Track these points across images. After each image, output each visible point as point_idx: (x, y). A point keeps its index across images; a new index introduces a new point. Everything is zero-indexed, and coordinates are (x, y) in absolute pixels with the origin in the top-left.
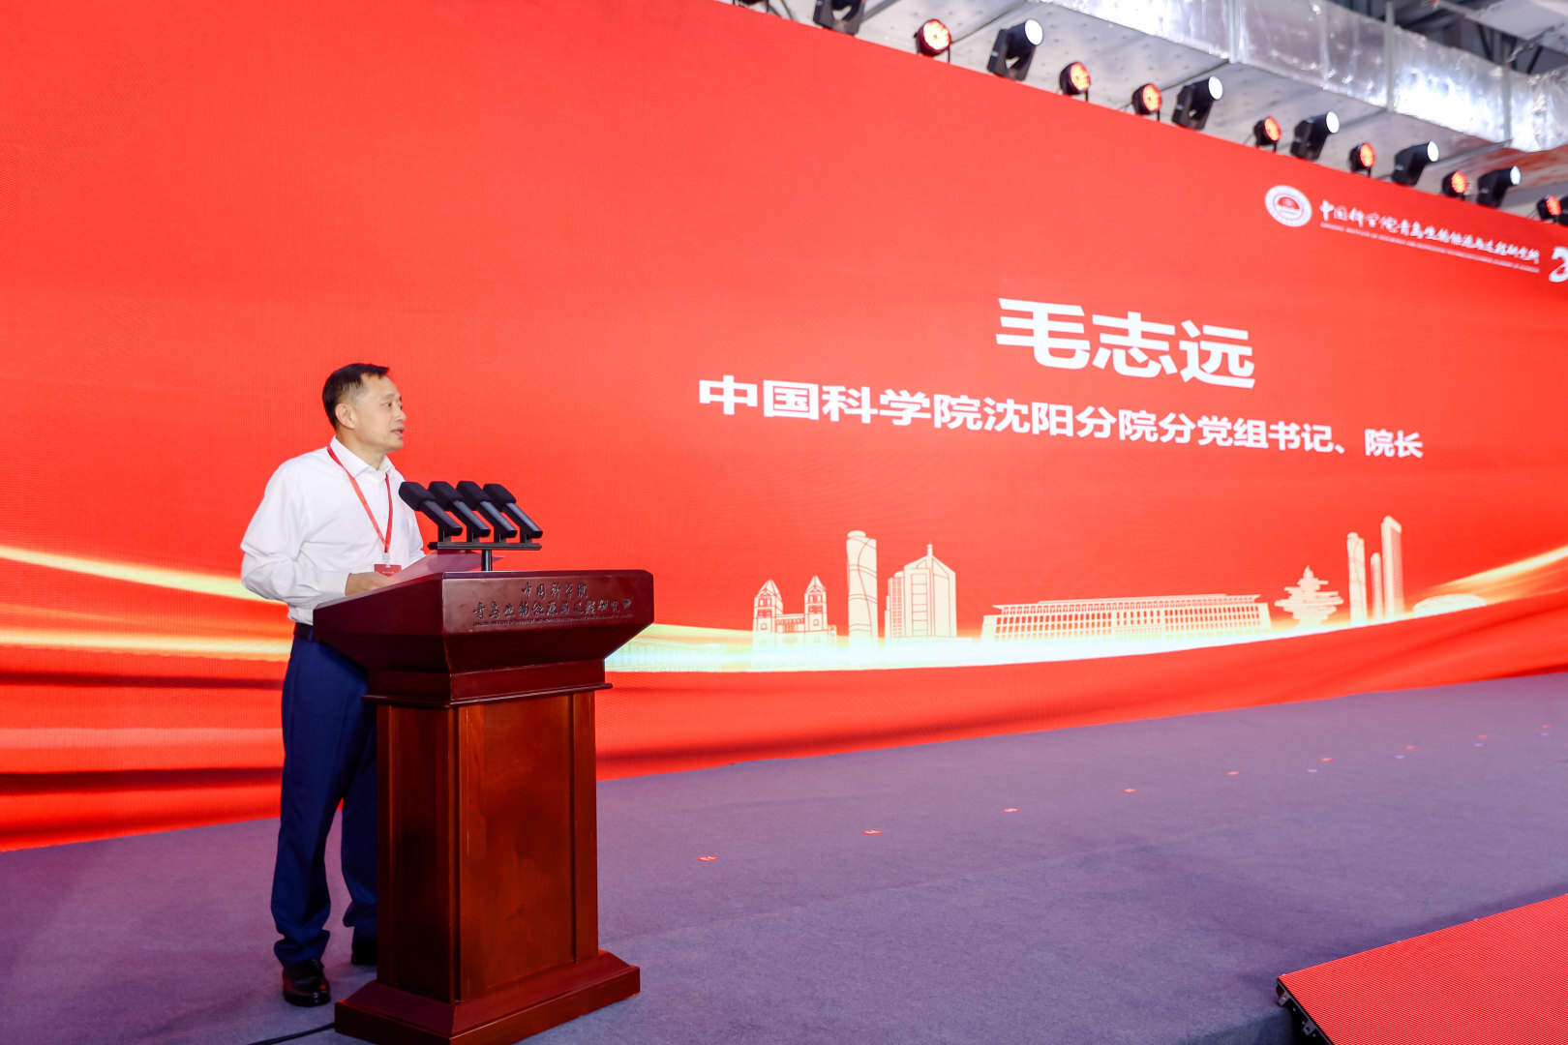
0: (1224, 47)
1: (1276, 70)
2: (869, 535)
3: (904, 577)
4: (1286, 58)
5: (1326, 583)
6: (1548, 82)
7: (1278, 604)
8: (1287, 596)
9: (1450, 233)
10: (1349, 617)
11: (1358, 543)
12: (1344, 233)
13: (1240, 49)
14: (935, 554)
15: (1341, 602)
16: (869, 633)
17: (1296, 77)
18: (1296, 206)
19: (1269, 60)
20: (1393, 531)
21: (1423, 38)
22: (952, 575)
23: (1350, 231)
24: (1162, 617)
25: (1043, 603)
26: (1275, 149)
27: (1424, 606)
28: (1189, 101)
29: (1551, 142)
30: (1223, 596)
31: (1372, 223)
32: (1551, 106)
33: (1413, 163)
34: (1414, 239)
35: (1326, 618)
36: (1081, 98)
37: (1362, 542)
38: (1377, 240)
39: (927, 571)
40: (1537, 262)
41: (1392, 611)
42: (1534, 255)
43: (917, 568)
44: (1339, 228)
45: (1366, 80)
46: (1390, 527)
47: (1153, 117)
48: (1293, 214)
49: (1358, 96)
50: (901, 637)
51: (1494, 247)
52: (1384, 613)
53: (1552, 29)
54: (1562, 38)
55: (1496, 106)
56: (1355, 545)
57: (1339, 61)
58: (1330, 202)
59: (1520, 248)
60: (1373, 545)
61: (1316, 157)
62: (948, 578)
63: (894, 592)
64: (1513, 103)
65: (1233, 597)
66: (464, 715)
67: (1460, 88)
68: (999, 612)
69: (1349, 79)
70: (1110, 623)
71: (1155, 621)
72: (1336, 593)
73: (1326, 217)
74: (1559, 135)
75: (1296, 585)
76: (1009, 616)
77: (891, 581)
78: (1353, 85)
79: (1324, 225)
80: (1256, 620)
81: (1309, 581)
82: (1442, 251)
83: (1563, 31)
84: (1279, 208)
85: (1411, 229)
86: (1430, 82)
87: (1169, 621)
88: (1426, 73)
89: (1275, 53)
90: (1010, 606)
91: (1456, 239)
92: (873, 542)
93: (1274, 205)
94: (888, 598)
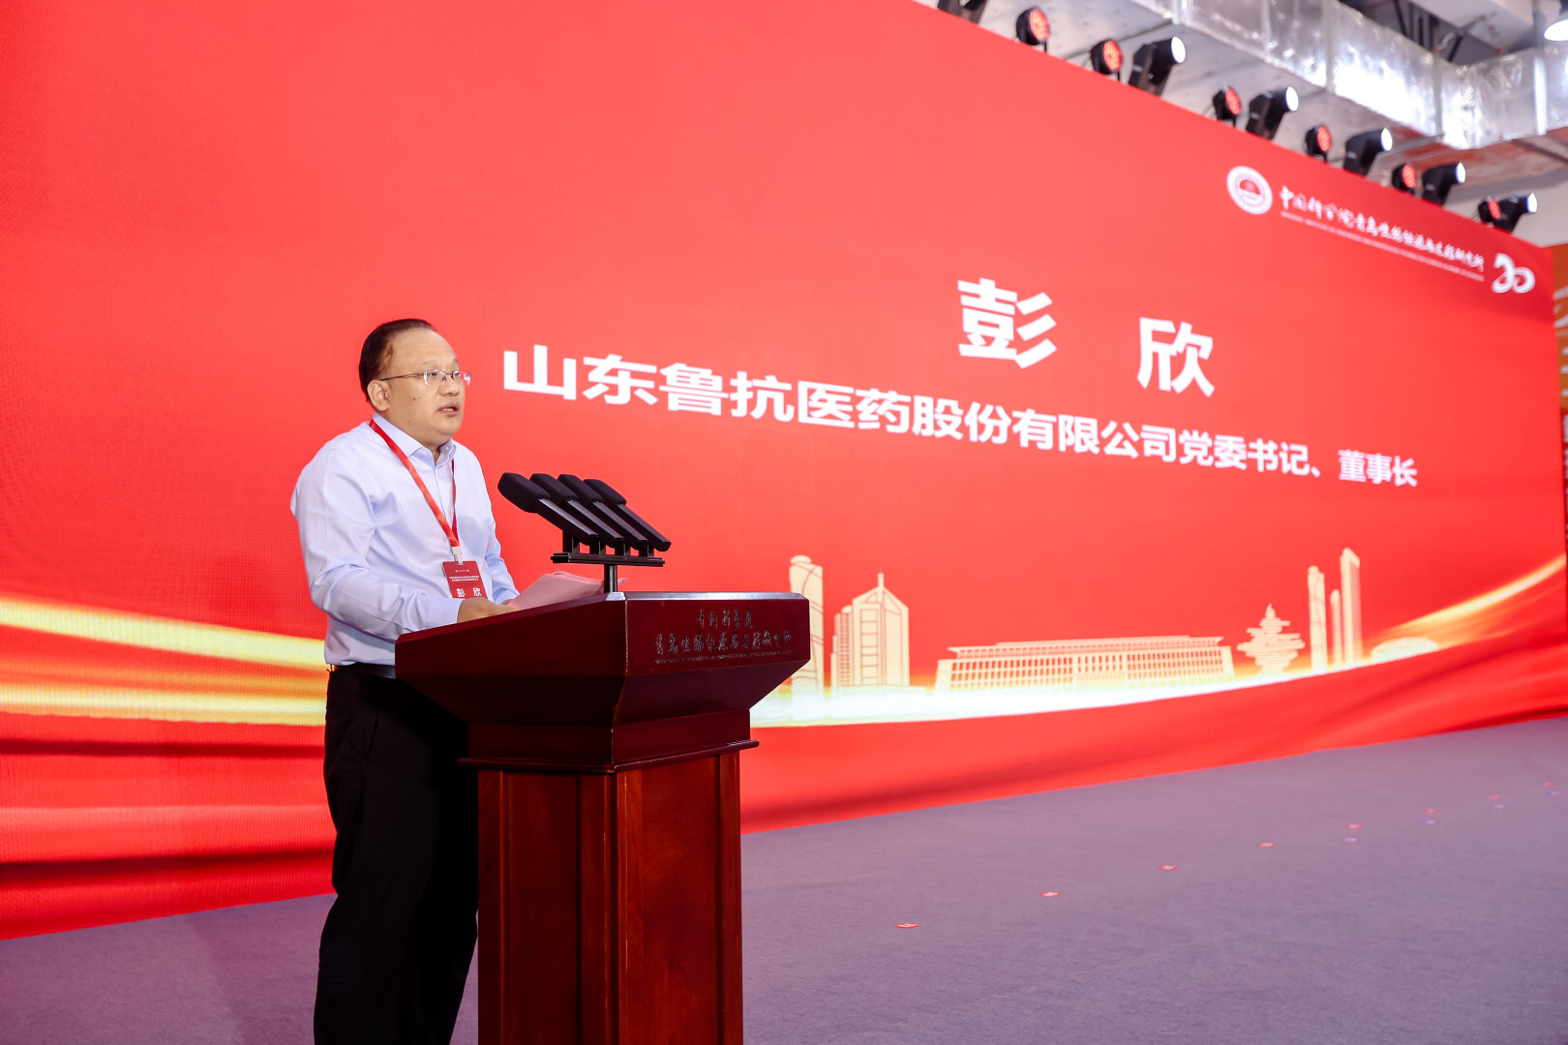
0: (1167, 5)
1: (1219, 36)
2: (814, 562)
3: (852, 613)
4: (1228, 24)
5: (1287, 623)
6: (1476, 75)
7: (1241, 647)
8: (1249, 638)
9: (1403, 232)
10: (1309, 664)
11: (1318, 579)
12: (1303, 226)
13: (1182, 11)
14: (886, 585)
15: (1301, 645)
16: (814, 681)
17: (1239, 46)
18: (1257, 191)
19: (1211, 23)
20: (1352, 565)
21: (1359, 15)
22: (905, 610)
23: (1309, 222)
24: (1125, 662)
25: (1001, 646)
26: (1234, 124)
27: (1382, 651)
28: (1149, 62)
29: (1479, 140)
30: (1186, 639)
31: (1330, 215)
32: (1479, 100)
33: (1364, 152)
34: (1369, 235)
35: (1287, 664)
36: (1040, 48)
37: (1322, 577)
38: (1335, 236)
39: (877, 606)
40: (1482, 269)
41: (1351, 658)
42: (1479, 261)
43: (867, 602)
44: (1298, 219)
45: (1306, 55)
46: (1349, 560)
47: (1113, 77)
48: (1255, 199)
49: (1299, 73)
50: (848, 686)
51: (1443, 250)
52: (1343, 658)
53: (1483, 18)
54: (1491, 28)
55: (1427, 97)
56: (1315, 580)
57: (1280, 31)
58: (1290, 189)
59: (1466, 252)
60: (1333, 583)
61: (1271, 137)
62: (900, 614)
63: (842, 631)
64: (1444, 95)
65: (1196, 639)
66: (624, 783)
67: (1395, 73)
68: (954, 656)
69: (1289, 53)
70: (1071, 670)
71: (1118, 667)
72: (1297, 635)
73: (1286, 205)
74: (1488, 133)
75: (1257, 625)
76: (965, 661)
77: (838, 617)
78: (1295, 59)
79: (1285, 215)
80: (1219, 666)
81: (1271, 621)
82: (1395, 250)
83: (1493, 22)
84: (1240, 191)
85: (1366, 225)
86: (1366, 64)
87: (1132, 667)
88: (1363, 54)
89: (1217, 17)
90: (966, 649)
91: (1408, 238)
92: (819, 570)
93: (1236, 186)
94: (835, 638)
